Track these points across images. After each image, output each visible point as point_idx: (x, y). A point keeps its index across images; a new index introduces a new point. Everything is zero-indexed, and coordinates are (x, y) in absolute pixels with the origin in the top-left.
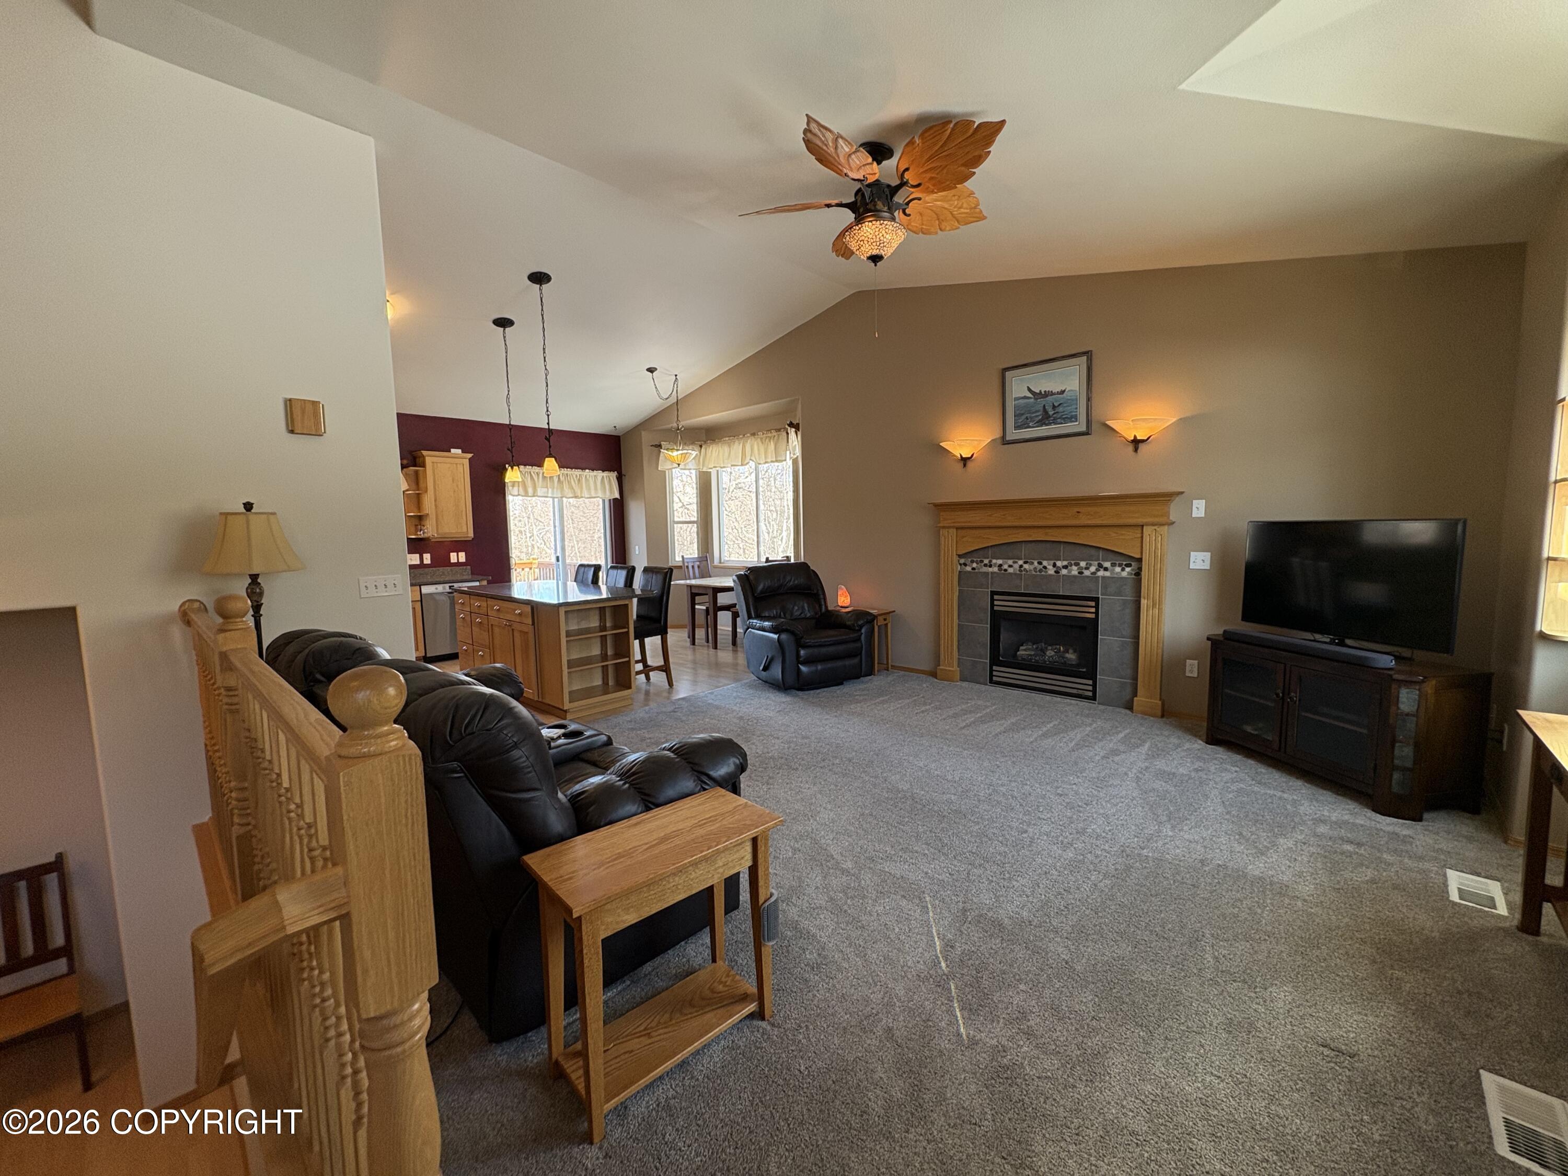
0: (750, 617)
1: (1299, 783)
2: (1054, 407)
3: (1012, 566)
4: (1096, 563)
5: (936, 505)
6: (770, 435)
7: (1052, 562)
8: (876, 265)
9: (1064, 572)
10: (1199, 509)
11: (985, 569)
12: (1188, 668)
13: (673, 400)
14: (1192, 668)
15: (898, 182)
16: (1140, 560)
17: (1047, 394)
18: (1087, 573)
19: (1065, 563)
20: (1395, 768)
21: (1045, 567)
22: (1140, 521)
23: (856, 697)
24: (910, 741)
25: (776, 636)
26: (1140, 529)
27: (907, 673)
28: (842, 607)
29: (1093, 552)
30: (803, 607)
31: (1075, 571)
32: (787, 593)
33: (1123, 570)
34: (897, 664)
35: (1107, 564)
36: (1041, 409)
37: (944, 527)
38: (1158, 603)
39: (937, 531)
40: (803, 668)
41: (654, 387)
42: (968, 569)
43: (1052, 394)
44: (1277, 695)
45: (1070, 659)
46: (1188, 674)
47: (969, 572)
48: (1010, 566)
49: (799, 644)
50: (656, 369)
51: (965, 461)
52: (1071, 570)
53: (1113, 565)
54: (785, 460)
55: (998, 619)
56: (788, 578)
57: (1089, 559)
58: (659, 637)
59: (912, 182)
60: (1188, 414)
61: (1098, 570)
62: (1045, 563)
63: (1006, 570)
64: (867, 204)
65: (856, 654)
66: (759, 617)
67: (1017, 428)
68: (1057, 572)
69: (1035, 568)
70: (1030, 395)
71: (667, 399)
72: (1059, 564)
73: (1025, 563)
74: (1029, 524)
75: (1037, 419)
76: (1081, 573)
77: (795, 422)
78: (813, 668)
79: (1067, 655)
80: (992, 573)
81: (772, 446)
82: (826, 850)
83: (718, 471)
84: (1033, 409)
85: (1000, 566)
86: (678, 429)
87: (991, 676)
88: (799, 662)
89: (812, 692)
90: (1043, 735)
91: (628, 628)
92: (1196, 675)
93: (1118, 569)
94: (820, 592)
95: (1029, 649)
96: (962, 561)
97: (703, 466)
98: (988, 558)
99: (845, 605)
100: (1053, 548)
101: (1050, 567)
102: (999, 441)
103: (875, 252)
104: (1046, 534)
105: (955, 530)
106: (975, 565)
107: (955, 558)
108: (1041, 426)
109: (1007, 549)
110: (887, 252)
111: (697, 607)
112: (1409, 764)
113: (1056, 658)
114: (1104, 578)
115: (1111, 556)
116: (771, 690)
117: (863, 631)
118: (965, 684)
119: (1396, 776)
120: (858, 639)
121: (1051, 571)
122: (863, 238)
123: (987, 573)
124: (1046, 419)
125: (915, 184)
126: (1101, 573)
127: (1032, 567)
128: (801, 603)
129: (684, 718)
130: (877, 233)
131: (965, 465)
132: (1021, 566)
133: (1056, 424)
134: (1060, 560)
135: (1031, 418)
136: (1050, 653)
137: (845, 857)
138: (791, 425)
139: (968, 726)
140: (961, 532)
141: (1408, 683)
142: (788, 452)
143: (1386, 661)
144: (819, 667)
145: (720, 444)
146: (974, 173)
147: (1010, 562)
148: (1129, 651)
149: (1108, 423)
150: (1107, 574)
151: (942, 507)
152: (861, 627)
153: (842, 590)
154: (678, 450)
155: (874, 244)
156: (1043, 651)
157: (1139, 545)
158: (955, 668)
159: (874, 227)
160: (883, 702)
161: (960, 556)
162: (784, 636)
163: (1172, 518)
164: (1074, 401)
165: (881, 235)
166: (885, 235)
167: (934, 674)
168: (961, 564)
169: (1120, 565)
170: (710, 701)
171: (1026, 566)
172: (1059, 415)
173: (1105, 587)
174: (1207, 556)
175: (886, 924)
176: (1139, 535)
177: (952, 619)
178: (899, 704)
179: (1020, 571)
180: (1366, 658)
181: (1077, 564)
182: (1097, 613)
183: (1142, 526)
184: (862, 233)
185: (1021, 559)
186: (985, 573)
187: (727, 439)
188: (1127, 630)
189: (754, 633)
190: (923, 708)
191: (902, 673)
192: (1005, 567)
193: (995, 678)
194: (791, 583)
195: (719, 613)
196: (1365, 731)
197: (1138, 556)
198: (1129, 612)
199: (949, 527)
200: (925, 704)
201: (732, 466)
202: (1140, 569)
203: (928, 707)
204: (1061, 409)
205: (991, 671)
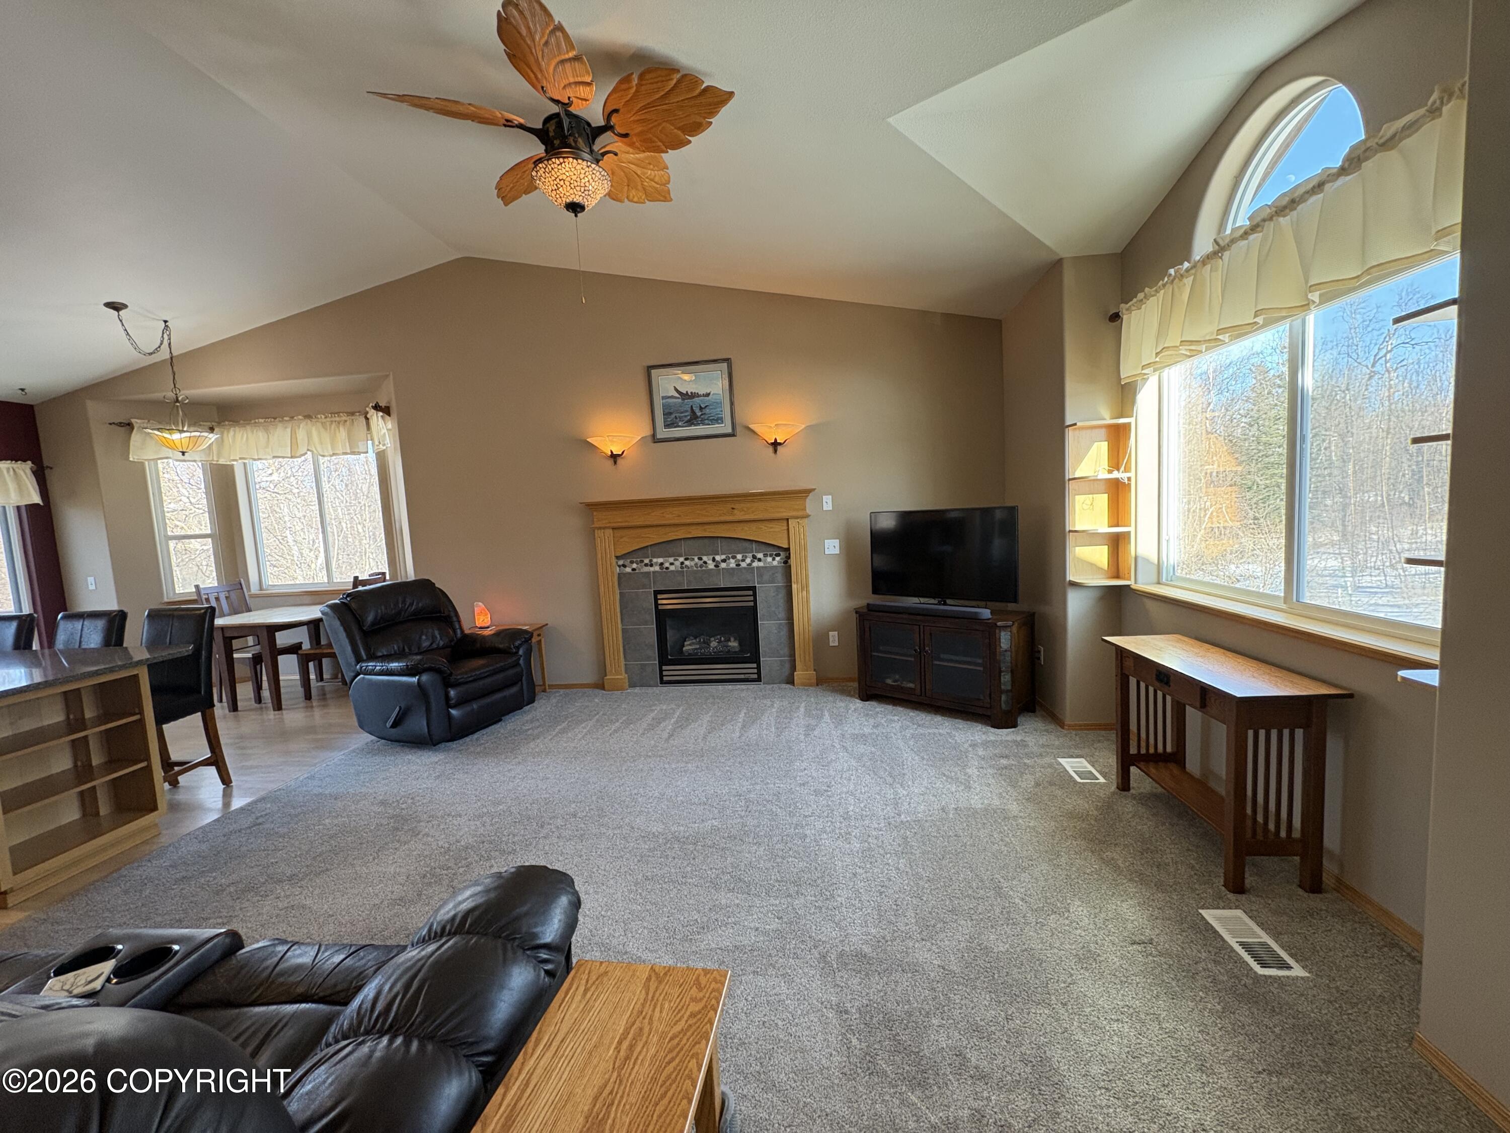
0: (359, 660)
1: (938, 718)
2: (701, 409)
3: (674, 564)
4: (751, 555)
5: (589, 505)
6: (337, 419)
7: (711, 557)
8: (576, 216)
9: (723, 565)
10: (828, 503)
11: (646, 569)
12: (831, 639)
13: (164, 355)
14: (834, 639)
15: (602, 123)
16: (787, 550)
17: (693, 396)
18: (743, 565)
19: (724, 557)
20: (1002, 692)
21: (705, 563)
22: (785, 515)
23: (529, 732)
24: (626, 770)
25: (415, 680)
26: (785, 522)
27: (568, 691)
28: (481, 628)
29: (747, 544)
30: (434, 637)
31: (732, 564)
32: (409, 621)
33: (774, 559)
34: (554, 683)
35: (760, 555)
36: (689, 409)
37: (600, 528)
38: (805, 587)
39: (591, 533)
40: (453, 712)
41: (123, 334)
42: (628, 570)
43: (698, 395)
44: (915, 650)
45: (734, 647)
46: (831, 644)
47: (629, 573)
48: (672, 564)
49: (447, 683)
50: (125, 306)
51: (614, 457)
52: (730, 563)
53: (765, 555)
54: (367, 452)
55: (662, 617)
56: (408, 601)
57: (744, 551)
58: (199, 714)
59: (619, 130)
60: (813, 423)
61: (752, 561)
62: (705, 558)
63: (667, 568)
64: (566, 137)
65: (515, 681)
66: (372, 657)
67: (667, 426)
68: (716, 566)
69: (696, 564)
70: (677, 395)
71: (150, 354)
72: (718, 558)
73: (686, 559)
74: (688, 521)
75: (686, 419)
76: (738, 565)
77: (383, 404)
78: (467, 708)
79: (730, 644)
80: (654, 572)
81: (342, 433)
82: (626, 953)
83: (245, 464)
84: (682, 409)
85: (662, 564)
86: (177, 401)
87: (661, 676)
88: (450, 706)
89: (467, 739)
90: (744, 726)
91: (141, 712)
92: (837, 644)
93: (769, 559)
94: (452, 614)
95: (693, 643)
96: (621, 562)
97: (219, 456)
98: (648, 557)
99: (486, 625)
100: (711, 543)
101: (710, 562)
102: (650, 439)
103: (578, 199)
104: (705, 530)
105: (611, 531)
106: (634, 566)
107: (614, 560)
108: (690, 426)
109: (666, 548)
110: (590, 203)
111: (235, 656)
112: (1009, 688)
113: (720, 648)
114: (758, 568)
115: (763, 547)
116: (407, 750)
117: (521, 652)
118: (637, 690)
119: (1003, 698)
120: (518, 664)
121: (711, 565)
122: (564, 177)
123: (649, 573)
124: (693, 420)
125: (623, 132)
126: (755, 564)
127: (693, 563)
128: (430, 630)
129: (282, 830)
130: (582, 176)
131: (615, 463)
132: (682, 563)
133: (704, 424)
134: (718, 554)
135: (680, 417)
136: (714, 644)
137: (656, 951)
138: (377, 408)
139: (671, 736)
140: (619, 533)
141: (1005, 627)
142: (370, 442)
143: (986, 613)
144: (475, 706)
145: (248, 427)
146: (690, 142)
147: (671, 560)
148: (784, 632)
149: (751, 426)
150: (761, 564)
151: (593, 507)
152: (518, 648)
153: (479, 606)
154: (182, 431)
155: (578, 188)
156: (708, 643)
157: (786, 536)
158: (623, 676)
159: (579, 167)
160: (564, 731)
161: (618, 558)
162: (425, 678)
163: (808, 511)
164: (719, 404)
165: (587, 179)
166: (591, 181)
167: (600, 686)
168: (619, 566)
169: (771, 555)
170: (317, 790)
171: (687, 563)
172: (706, 417)
173: (760, 575)
174: (836, 542)
175: (764, 1023)
176: (786, 528)
177: (616, 623)
178: (584, 728)
179: (682, 568)
180: (976, 613)
181: (734, 557)
182: (755, 601)
183: (788, 520)
184: (564, 171)
185: (681, 556)
186: (646, 573)
187: (262, 421)
188: (782, 614)
189: (370, 680)
190: (614, 728)
191: (562, 691)
192: (667, 565)
193: (665, 678)
194: (414, 607)
195: (280, 658)
196: (981, 669)
197: (786, 546)
198: (782, 594)
199: (604, 528)
200: (612, 722)
201: (274, 457)
202: (788, 557)
203: (617, 724)
204: (707, 411)
205: (661, 671)
